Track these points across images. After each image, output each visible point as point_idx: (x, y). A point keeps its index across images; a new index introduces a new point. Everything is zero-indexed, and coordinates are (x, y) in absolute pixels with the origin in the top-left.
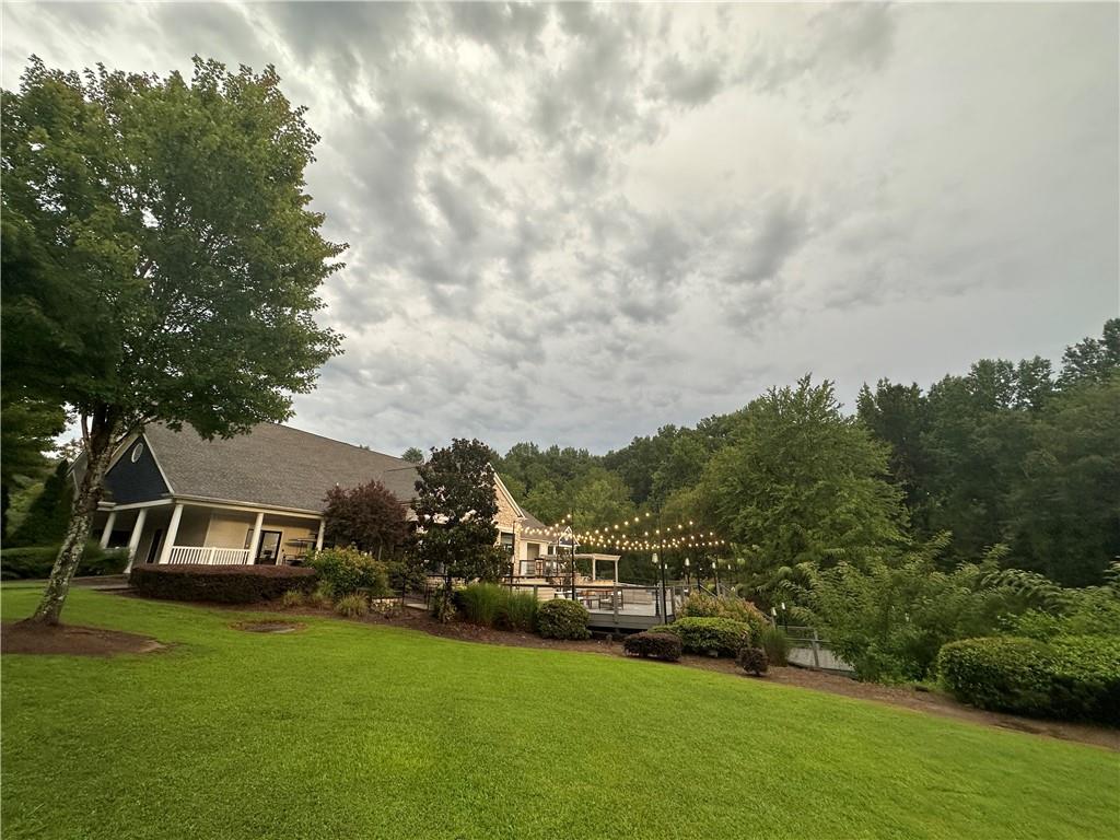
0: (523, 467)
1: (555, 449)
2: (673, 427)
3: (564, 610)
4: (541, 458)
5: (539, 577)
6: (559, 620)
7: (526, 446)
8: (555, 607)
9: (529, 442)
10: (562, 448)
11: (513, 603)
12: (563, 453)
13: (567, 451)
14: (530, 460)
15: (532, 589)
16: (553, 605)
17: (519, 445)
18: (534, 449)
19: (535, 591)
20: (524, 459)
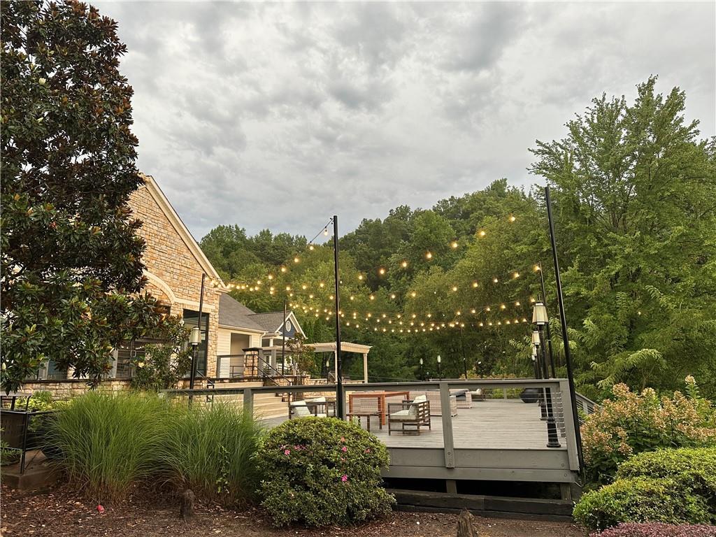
0: (226, 254)
1: (266, 234)
2: (407, 209)
3: (330, 446)
4: (248, 244)
5: (250, 379)
6: (317, 475)
7: (229, 229)
8: (304, 442)
9: (233, 225)
10: (275, 233)
11: (189, 435)
12: (276, 239)
13: (280, 237)
14: (234, 246)
15: (240, 398)
16: (294, 438)
17: (220, 228)
18: (240, 234)
19: (248, 402)
20: (226, 245)
